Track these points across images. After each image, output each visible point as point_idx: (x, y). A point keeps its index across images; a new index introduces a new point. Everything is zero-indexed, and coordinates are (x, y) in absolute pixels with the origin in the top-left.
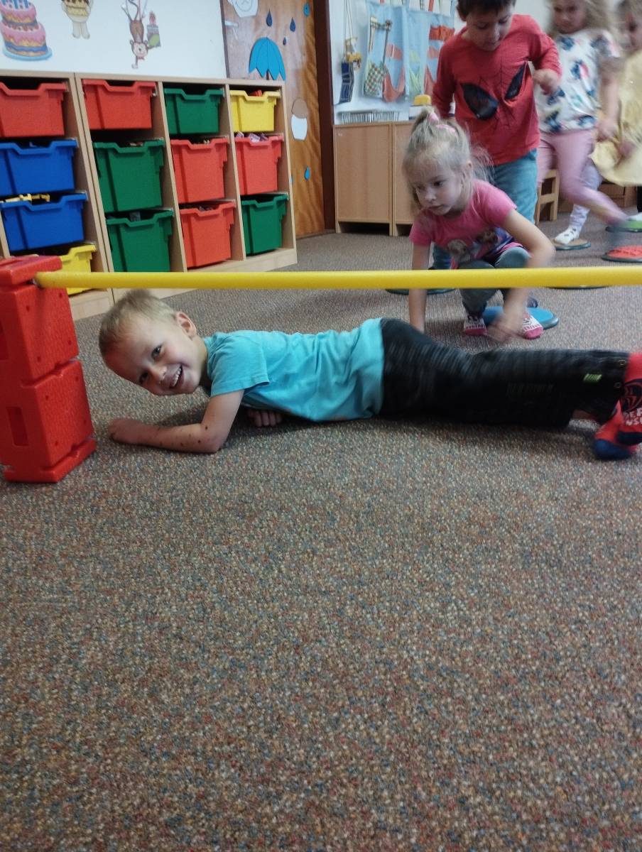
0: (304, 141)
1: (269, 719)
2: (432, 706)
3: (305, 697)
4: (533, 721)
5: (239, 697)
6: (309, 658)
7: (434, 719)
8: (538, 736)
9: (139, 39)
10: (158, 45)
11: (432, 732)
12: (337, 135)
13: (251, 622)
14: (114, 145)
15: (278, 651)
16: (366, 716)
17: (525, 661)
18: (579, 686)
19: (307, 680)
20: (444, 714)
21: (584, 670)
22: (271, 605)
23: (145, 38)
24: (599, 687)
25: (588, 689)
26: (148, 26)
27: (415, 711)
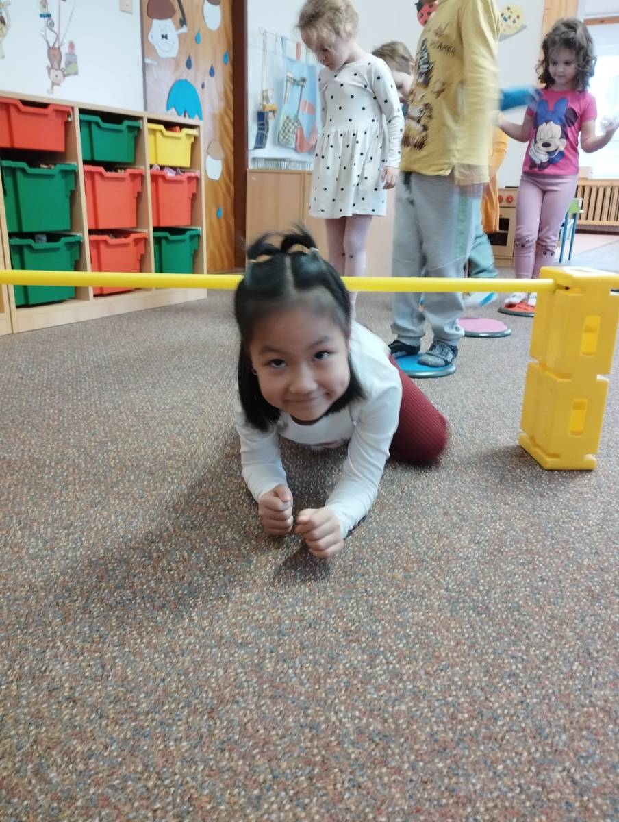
0: (218, 181)
1: (178, 800)
2: (365, 778)
3: (221, 771)
4: (475, 791)
5: (142, 773)
6: (225, 723)
7: (368, 793)
8: (482, 809)
9: (56, 65)
10: (76, 73)
11: (367, 810)
12: (251, 180)
13: (158, 680)
14: (23, 165)
15: (189, 716)
16: (291, 793)
17: (461, 722)
18: (520, 749)
19: (223, 750)
20: (379, 787)
21: (524, 729)
22: (181, 659)
23: (63, 65)
24: (540, 749)
25: (530, 754)
26: (66, 54)
27: (347, 785)
